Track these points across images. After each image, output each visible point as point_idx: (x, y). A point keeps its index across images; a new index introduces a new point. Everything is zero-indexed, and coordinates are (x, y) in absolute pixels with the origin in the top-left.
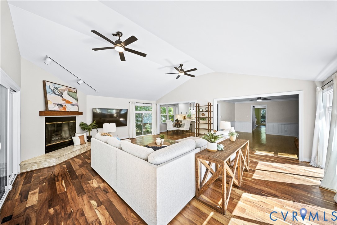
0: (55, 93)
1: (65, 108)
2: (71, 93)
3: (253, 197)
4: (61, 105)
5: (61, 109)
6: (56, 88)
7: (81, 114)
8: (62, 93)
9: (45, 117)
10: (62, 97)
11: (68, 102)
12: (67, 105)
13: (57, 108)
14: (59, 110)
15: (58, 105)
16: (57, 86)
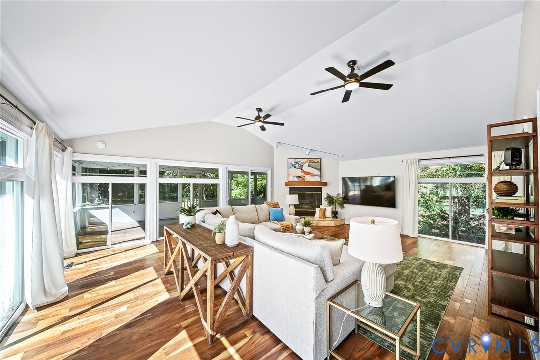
0: (295, 167)
1: (303, 179)
2: (312, 164)
3: (156, 301)
4: (300, 177)
5: (300, 180)
6: (297, 163)
7: (325, 184)
8: (302, 166)
9: (290, 188)
10: (302, 169)
11: (308, 173)
12: (306, 176)
13: (296, 180)
14: (297, 181)
15: (297, 176)
16: (297, 160)
